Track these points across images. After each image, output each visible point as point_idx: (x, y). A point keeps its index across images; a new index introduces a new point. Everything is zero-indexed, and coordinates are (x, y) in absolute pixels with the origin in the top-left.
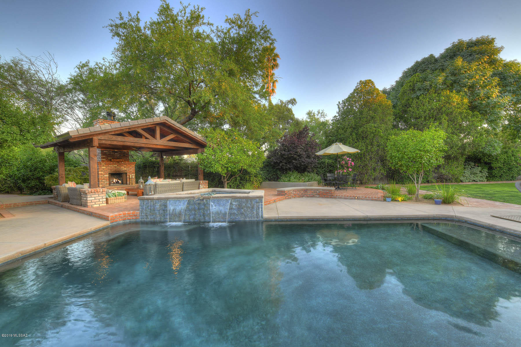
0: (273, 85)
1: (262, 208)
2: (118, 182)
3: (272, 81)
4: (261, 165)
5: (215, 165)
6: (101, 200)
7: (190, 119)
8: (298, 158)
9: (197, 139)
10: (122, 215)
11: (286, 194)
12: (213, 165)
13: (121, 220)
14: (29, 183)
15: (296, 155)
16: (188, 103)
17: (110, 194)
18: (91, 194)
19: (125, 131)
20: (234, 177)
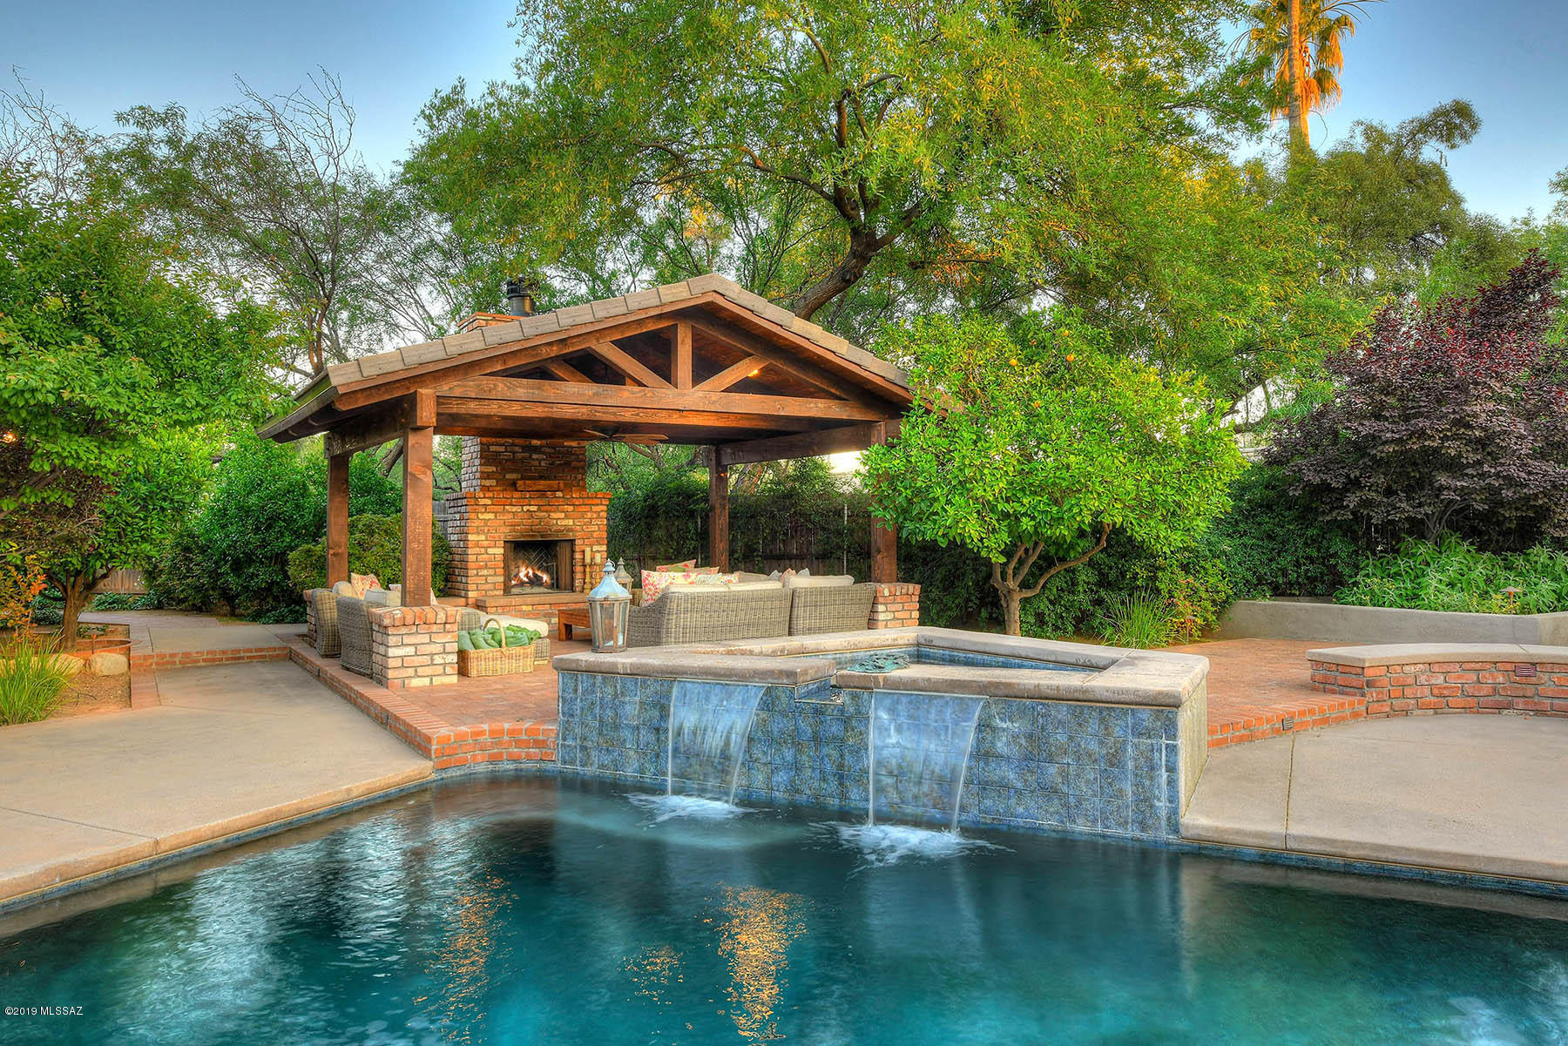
0: (1322, 49)
1: (1172, 769)
2: (535, 581)
3: (1315, 30)
4: (1221, 503)
5: (948, 502)
6: (438, 660)
7: (847, 279)
8: (1473, 457)
9: (865, 374)
10: (486, 738)
11: (1369, 684)
12: (937, 507)
13: (479, 759)
14: (253, 576)
15: (1456, 437)
16: (836, 203)
17: (479, 632)
18: (404, 630)
19: (546, 353)
20: (1059, 568)
